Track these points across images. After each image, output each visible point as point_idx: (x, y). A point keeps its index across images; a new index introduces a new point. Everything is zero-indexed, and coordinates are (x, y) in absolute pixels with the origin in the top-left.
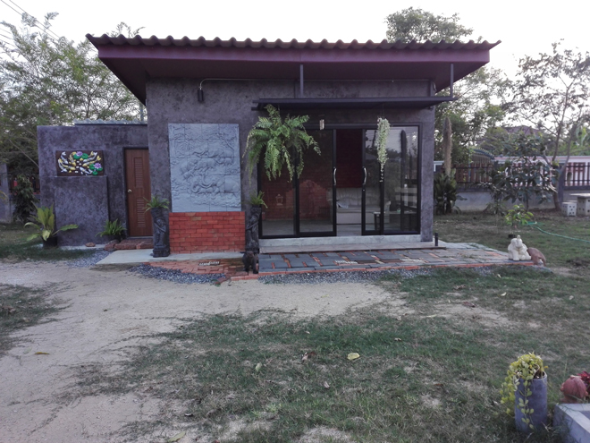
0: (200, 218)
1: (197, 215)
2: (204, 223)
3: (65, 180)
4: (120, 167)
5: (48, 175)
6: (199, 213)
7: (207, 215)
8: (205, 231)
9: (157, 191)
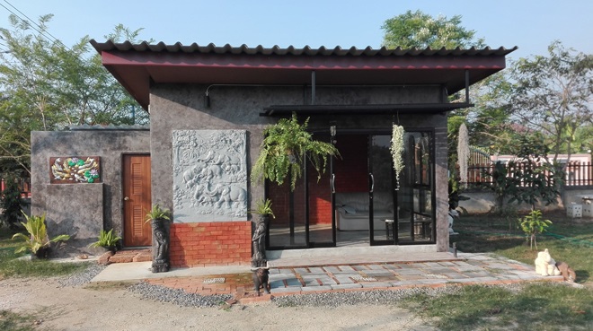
0: (203, 229)
1: (200, 225)
2: (208, 234)
3: (58, 188)
4: (117, 174)
5: (41, 182)
6: (203, 223)
7: (211, 225)
8: (208, 242)
9: (158, 200)
